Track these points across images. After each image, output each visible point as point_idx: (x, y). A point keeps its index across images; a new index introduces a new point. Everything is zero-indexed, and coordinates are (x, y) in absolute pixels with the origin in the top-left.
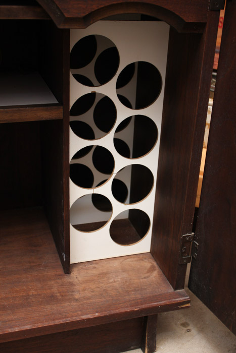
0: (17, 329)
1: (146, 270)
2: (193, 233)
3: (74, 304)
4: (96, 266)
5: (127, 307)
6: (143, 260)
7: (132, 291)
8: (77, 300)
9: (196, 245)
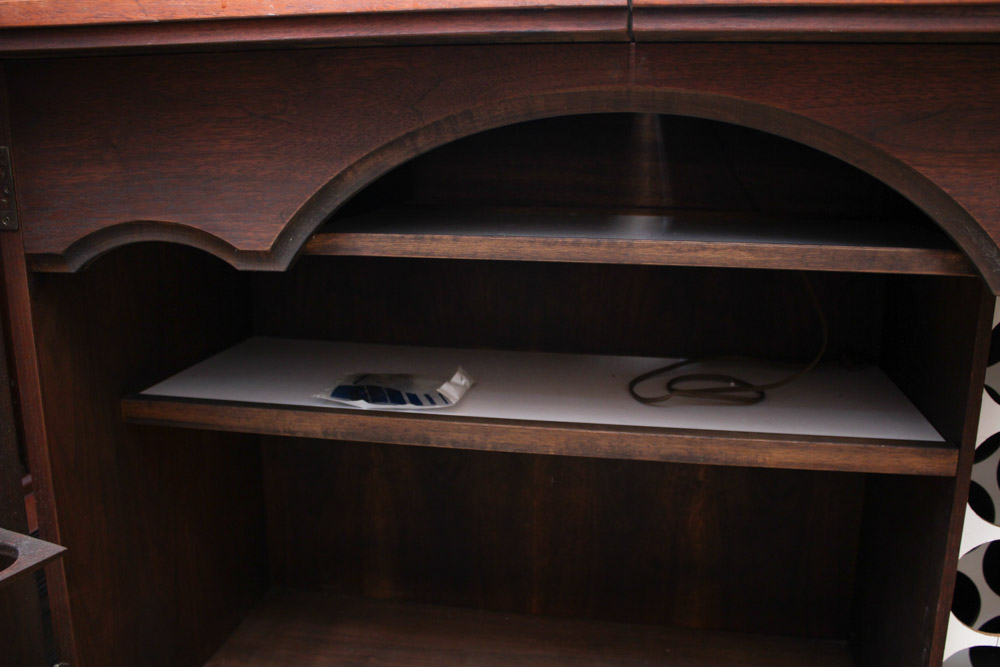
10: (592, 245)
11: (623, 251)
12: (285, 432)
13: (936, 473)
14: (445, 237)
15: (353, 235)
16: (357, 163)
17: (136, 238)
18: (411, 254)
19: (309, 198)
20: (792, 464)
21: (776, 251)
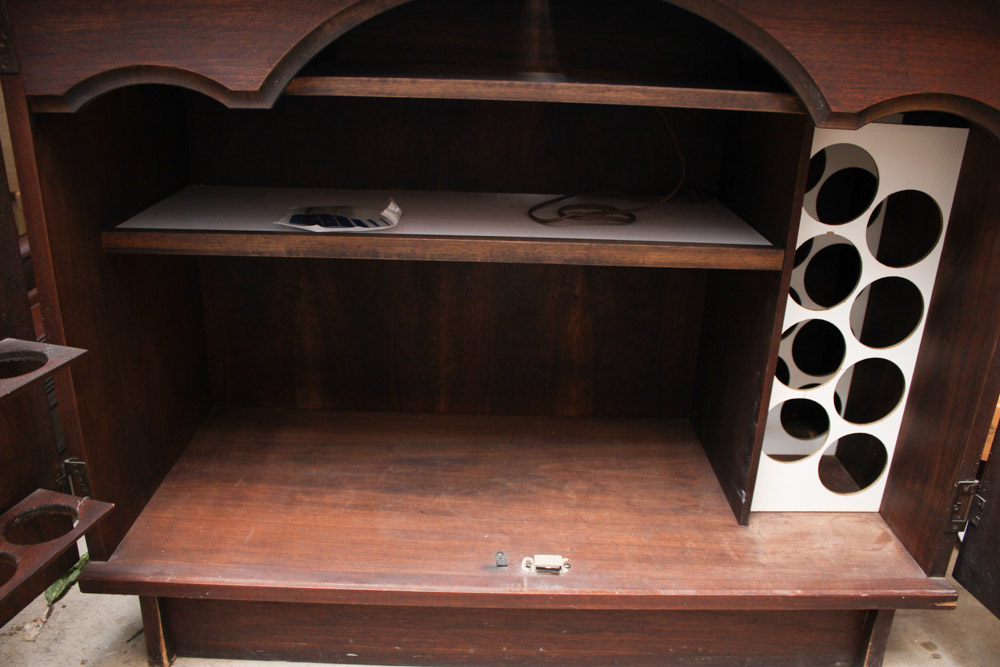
0: (673, 593)
1: (875, 539)
2: (977, 481)
3: (759, 571)
4: (790, 520)
5: (849, 588)
6: (866, 522)
7: (854, 566)
8: (763, 565)
9: (981, 501)
10: (522, 86)
11: (547, 92)
12: (254, 253)
13: (768, 268)
14: (405, 79)
15: (328, 78)
16: (334, 16)
17: (134, 81)
18: (377, 93)
19: (293, 45)
20: (664, 263)
21: (663, 93)
